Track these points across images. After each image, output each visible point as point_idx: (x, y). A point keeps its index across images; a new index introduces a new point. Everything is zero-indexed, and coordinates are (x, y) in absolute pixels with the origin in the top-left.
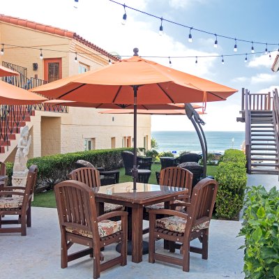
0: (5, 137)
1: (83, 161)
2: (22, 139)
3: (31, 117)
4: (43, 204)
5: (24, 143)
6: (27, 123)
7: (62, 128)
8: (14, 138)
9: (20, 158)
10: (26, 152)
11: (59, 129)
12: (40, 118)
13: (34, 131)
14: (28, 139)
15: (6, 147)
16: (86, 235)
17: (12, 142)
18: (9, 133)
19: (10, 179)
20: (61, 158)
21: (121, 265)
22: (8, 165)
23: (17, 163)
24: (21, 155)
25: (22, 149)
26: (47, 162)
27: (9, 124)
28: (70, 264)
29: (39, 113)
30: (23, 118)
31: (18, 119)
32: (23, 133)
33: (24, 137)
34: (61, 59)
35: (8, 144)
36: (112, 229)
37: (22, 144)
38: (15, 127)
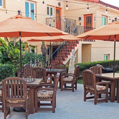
0: (66, 54)
1: (99, 65)
2: (72, 55)
3: (77, 44)
4: (81, 83)
5: (73, 56)
6: (75, 47)
7: (92, 49)
8: (69, 54)
9: (71, 63)
10: (74, 60)
11: (91, 50)
12: (81, 45)
13: (78, 51)
14: (75, 55)
15: (66, 58)
16: (92, 89)
17: (69, 56)
18: (67, 52)
19: (68, 72)
20: (90, 64)
21: (106, 102)
22: (67, 66)
23: (70, 65)
24: (72, 61)
25: (72, 59)
26: (83, 65)
27: (68, 48)
28: (87, 100)
29: (81, 43)
30: (74, 45)
31: (72, 46)
32: (73, 52)
33: (73, 54)
34: (92, 14)
35: (67, 57)
36: (102, 88)
37: (72, 57)
38: (70, 49)
